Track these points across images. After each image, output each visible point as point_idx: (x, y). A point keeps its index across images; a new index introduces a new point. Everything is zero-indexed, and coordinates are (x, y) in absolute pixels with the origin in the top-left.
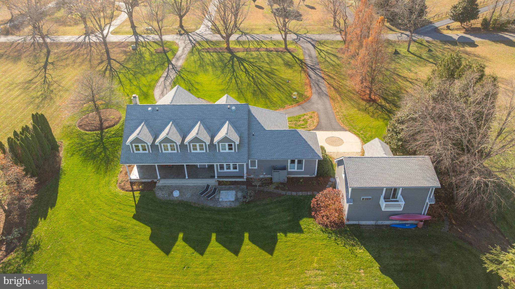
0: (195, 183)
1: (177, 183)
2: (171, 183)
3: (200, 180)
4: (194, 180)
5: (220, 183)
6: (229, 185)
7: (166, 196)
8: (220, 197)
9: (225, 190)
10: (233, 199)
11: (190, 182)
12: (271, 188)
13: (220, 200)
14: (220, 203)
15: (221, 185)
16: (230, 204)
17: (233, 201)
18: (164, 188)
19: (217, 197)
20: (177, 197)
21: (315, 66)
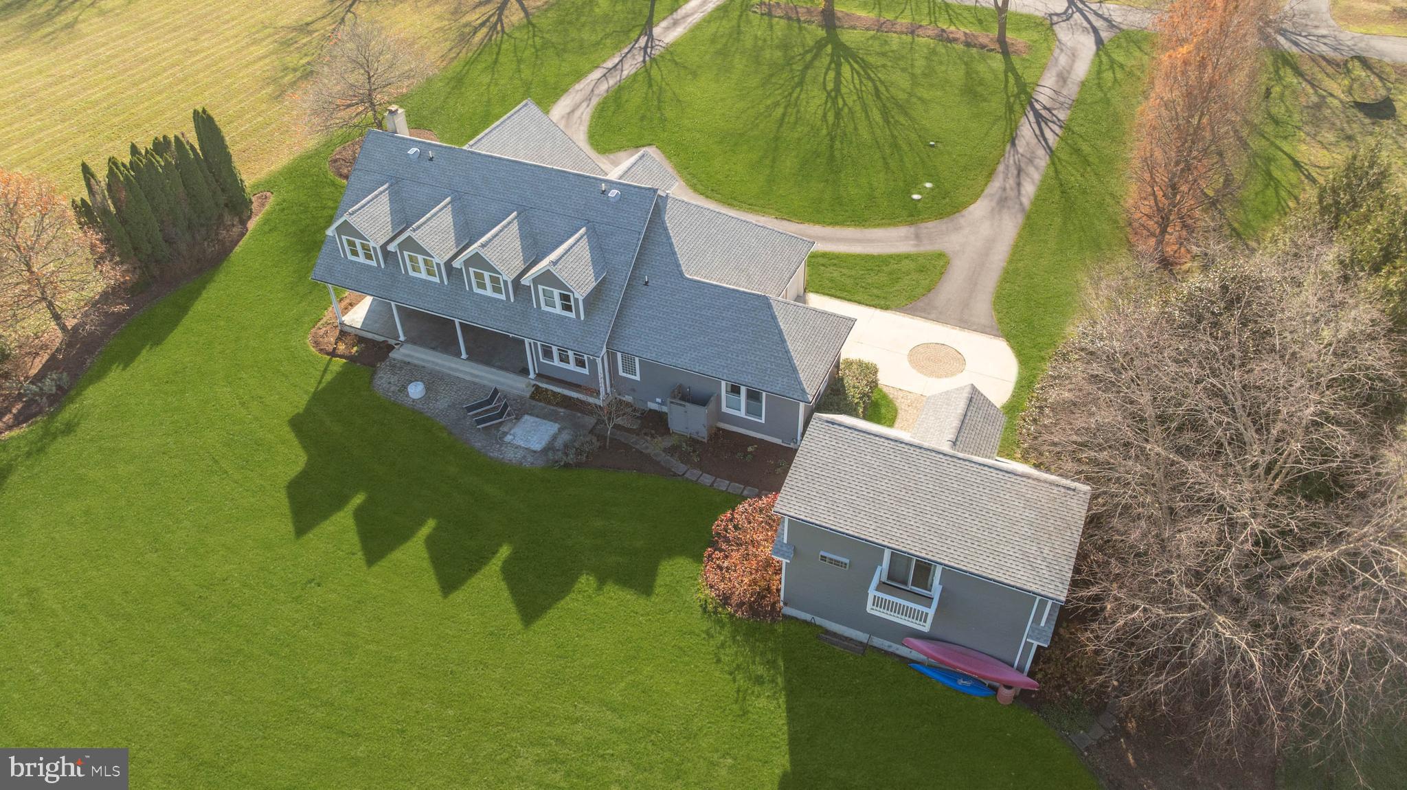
0: (477, 376)
1: (437, 364)
2: (423, 360)
3: (494, 370)
4: (481, 367)
5: (538, 393)
6: (557, 405)
7: (392, 388)
8: (512, 432)
9: (537, 416)
10: (537, 447)
11: (468, 370)
12: (655, 447)
13: (508, 438)
14: (501, 446)
15: (536, 400)
16: (524, 457)
17: (535, 452)
18: (401, 368)
19: (504, 429)
20: (414, 401)
21: (1055, 112)
